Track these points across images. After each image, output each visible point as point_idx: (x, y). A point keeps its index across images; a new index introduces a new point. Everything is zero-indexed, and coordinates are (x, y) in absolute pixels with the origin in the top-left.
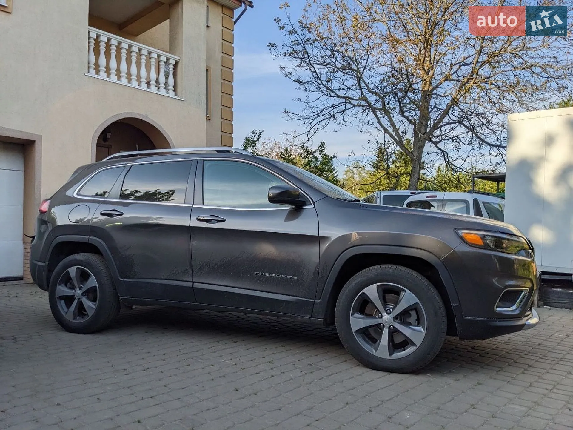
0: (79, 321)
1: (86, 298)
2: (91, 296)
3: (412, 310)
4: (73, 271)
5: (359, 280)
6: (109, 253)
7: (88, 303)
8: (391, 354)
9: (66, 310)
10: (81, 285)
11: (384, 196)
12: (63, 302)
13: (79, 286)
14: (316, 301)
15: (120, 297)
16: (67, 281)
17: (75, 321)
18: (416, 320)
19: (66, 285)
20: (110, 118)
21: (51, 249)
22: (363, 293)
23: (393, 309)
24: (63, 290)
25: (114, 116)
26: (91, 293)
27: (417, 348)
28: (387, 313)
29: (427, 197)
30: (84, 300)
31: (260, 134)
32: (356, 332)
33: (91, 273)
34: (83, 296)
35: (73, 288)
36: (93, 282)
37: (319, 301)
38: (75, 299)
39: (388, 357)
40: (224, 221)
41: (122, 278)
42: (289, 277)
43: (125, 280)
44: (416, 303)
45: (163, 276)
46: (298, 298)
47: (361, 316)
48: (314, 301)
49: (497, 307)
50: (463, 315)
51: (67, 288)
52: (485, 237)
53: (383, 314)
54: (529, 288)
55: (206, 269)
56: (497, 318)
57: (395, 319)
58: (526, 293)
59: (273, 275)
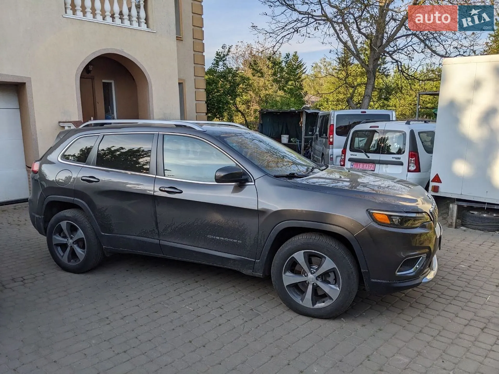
0: (73, 264)
1: (77, 246)
2: (81, 244)
3: (331, 272)
4: (64, 224)
5: (290, 246)
6: (91, 213)
7: (79, 251)
8: (314, 304)
9: (62, 254)
10: (72, 236)
11: (338, 116)
12: (59, 248)
13: (70, 236)
14: (256, 261)
15: (104, 247)
16: (60, 231)
17: (70, 264)
18: (334, 279)
19: (60, 235)
20: (90, 55)
21: (44, 206)
22: (293, 257)
23: (317, 270)
24: (58, 239)
25: (93, 53)
26: (80, 242)
27: (333, 301)
28: (312, 273)
29: (371, 127)
30: (75, 247)
31: (230, 49)
32: (287, 286)
33: (78, 227)
34: (74, 244)
35: (65, 237)
36: (80, 234)
37: (259, 261)
38: (68, 246)
39: (312, 307)
40: (181, 192)
41: (103, 233)
42: (235, 241)
43: (106, 234)
45: (136, 233)
46: (242, 257)
47: (291, 274)
48: (254, 260)
49: (397, 272)
50: (369, 278)
51: (61, 237)
52: (390, 216)
53: (309, 274)
54: (426, 254)
55: (168, 231)
56: (397, 281)
57: (317, 278)
58: (424, 258)
59: (222, 238)
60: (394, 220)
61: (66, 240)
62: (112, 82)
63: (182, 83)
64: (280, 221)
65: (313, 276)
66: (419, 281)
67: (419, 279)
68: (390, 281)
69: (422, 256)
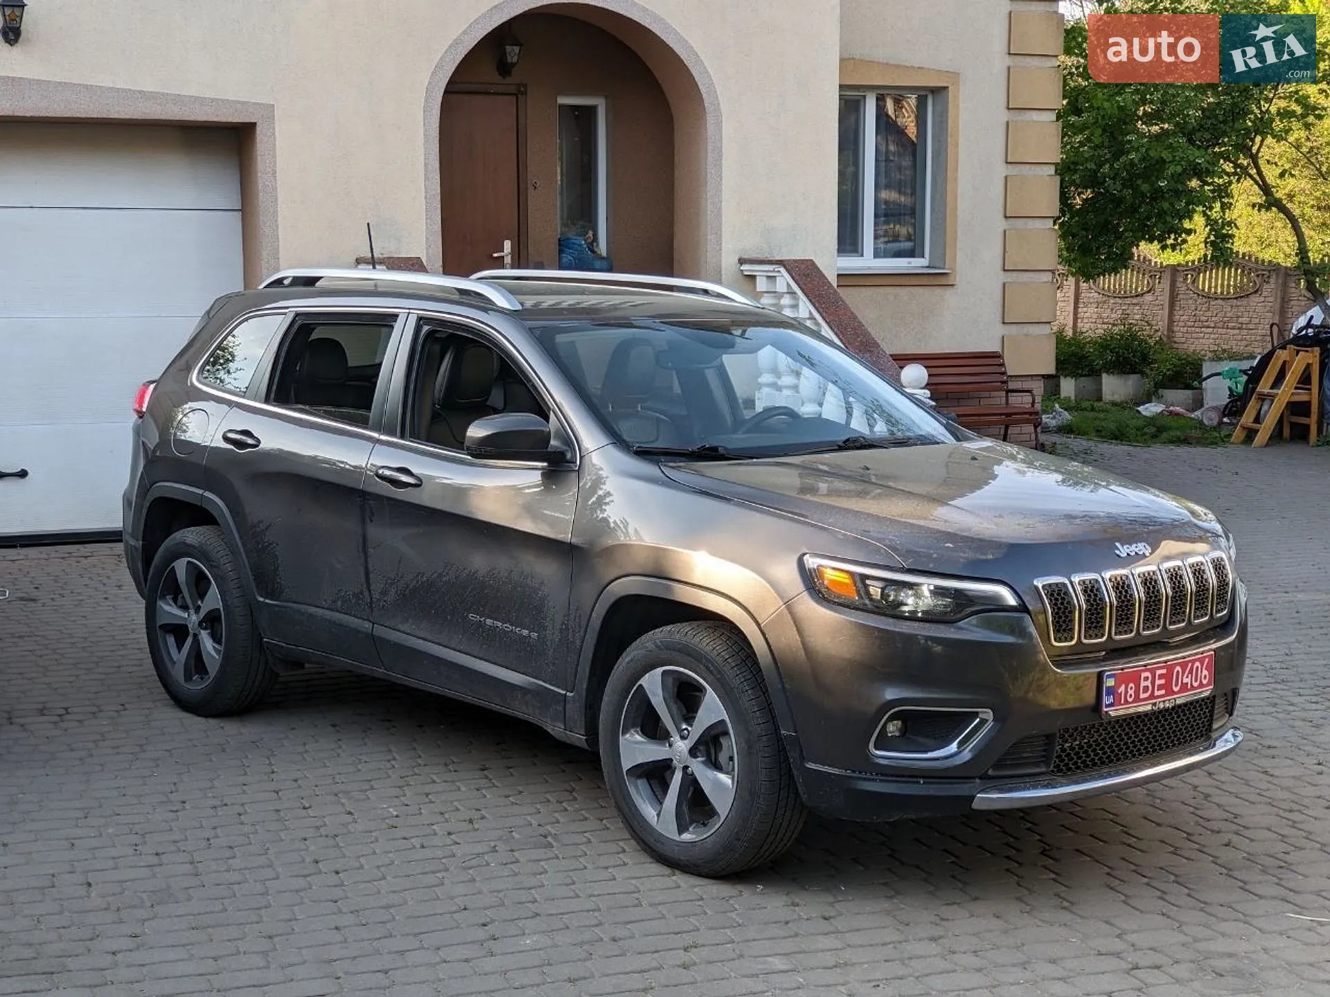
0: (194, 686)
1: (205, 632)
3: (718, 731)
4: (180, 566)
7: (208, 644)
8: (680, 831)
9: (175, 655)
10: (197, 603)
12: (171, 640)
13: (194, 603)
14: (568, 694)
17: (189, 686)
18: (730, 759)
21: (144, 512)
22: (641, 687)
24: (169, 610)
27: (720, 824)
28: (683, 738)
30: (203, 635)
32: (629, 771)
33: (210, 577)
34: (203, 629)
35: (185, 608)
36: (213, 599)
37: (572, 694)
38: (188, 633)
39: (676, 837)
40: (419, 484)
41: (261, 596)
42: (525, 632)
43: (267, 601)
44: (723, 720)
45: (325, 601)
46: (541, 683)
47: (638, 738)
48: (564, 692)
49: (877, 748)
50: (803, 759)
51: (175, 606)
52: (864, 577)
53: (676, 738)
54: (992, 710)
55: (391, 597)
56: (877, 774)
57: (693, 752)
58: (987, 721)
59: (499, 624)
60: (871, 590)
61: (186, 615)
62: (600, 103)
63: (947, 88)
64: (612, 577)
65: (683, 746)
66: (961, 789)
67: (966, 786)
68: (854, 772)
69: (977, 713)
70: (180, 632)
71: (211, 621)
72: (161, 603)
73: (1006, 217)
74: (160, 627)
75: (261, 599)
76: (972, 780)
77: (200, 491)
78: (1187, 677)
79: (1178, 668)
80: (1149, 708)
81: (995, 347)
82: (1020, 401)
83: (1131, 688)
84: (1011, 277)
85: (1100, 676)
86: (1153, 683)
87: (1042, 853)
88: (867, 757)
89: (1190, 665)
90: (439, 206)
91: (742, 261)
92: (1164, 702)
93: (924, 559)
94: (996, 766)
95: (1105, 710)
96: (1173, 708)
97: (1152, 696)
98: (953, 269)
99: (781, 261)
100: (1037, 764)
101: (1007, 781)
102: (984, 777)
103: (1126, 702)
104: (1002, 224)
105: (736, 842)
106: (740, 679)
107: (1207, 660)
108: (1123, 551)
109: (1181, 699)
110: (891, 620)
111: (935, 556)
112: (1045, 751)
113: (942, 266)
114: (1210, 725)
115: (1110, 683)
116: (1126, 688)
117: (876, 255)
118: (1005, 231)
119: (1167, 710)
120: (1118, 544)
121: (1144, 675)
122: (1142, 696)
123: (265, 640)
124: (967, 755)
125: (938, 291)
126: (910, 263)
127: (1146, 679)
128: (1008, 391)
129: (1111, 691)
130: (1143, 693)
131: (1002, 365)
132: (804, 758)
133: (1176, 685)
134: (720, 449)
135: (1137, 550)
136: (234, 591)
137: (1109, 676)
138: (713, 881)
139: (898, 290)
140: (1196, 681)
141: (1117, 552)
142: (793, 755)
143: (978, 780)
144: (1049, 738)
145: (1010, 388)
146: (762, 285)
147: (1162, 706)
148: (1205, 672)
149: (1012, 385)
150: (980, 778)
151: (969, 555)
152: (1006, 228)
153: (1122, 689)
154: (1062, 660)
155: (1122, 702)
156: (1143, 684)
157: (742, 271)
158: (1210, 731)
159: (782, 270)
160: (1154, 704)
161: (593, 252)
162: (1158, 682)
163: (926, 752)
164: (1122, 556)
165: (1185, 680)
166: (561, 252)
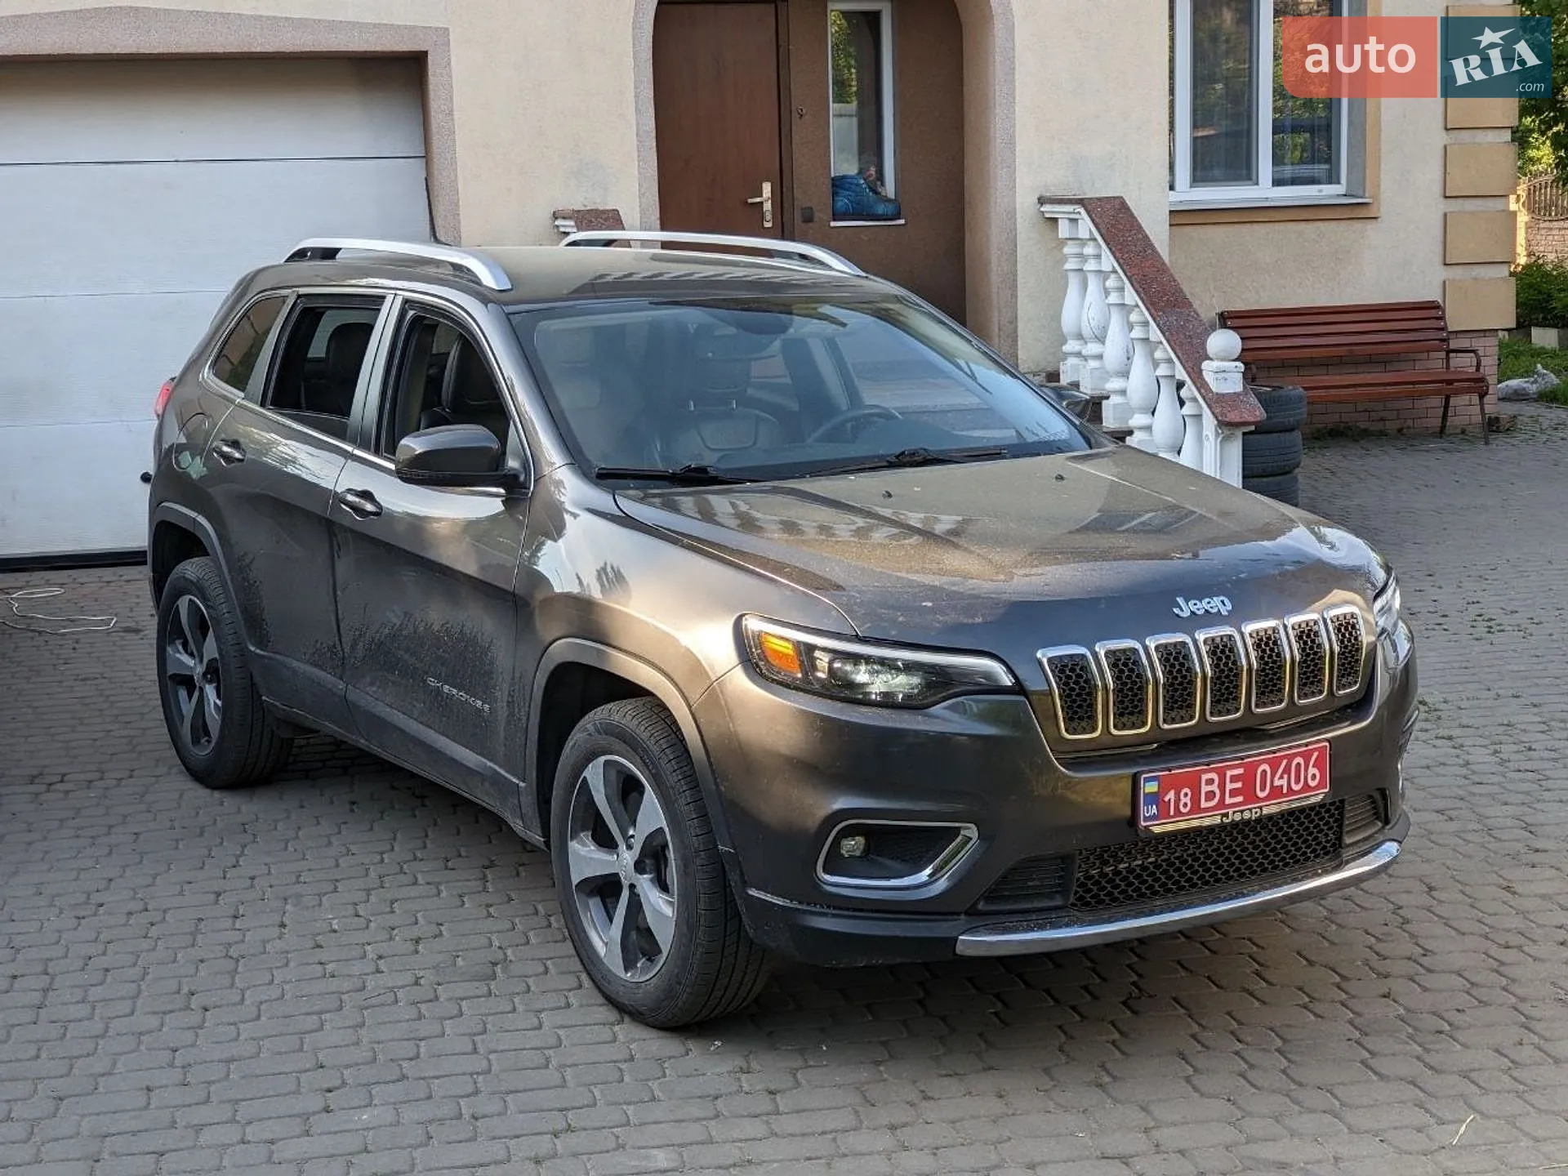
0: (201, 750)
1: (214, 688)
4: (183, 608)
7: (210, 705)
8: (626, 966)
10: (200, 649)
13: (196, 649)
14: (521, 784)
16: (178, 629)
17: (194, 749)
22: (584, 782)
27: (664, 962)
28: (629, 846)
30: (208, 691)
32: (578, 885)
33: (208, 619)
34: (206, 681)
36: (211, 648)
37: (525, 785)
38: (194, 685)
39: (622, 976)
40: (379, 513)
41: (253, 645)
43: (257, 651)
44: (662, 828)
45: (304, 654)
46: (496, 767)
48: (517, 782)
49: (826, 871)
50: (745, 884)
51: (185, 655)
52: (811, 648)
53: (622, 847)
54: (975, 824)
55: (360, 651)
56: (828, 907)
57: (639, 867)
58: (971, 839)
59: (455, 691)
60: (818, 664)
61: (192, 664)
62: (884, 8)
64: (551, 639)
65: (629, 858)
66: (940, 929)
67: (945, 925)
68: (800, 903)
69: (959, 829)
70: (188, 682)
71: (213, 672)
72: (169, 650)
73: (1446, 129)
74: (170, 676)
75: (252, 649)
76: (955, 917)
77: (193, 514)
78: (1281, 777)
79: (1265, 767)
80: (1218, 820)
81: (1434, 295)
82: (1463, 363)
83: (1186, 795)
84: (1455, 206)
85: (1135, 779)
86: (1222, 786)
87: (1124, 1003)
88: (816, 885)
89: (1284, 762)
90: (654, 144)
91: (1042, 201)
92: (1242, 812)
93: (885, 624)
94: (990, 896)
95: (1143, 824)
96: (1258, 820)
97: (1222, 804)
98: (1375, 197)
99: (1082, 200)
100: (1050, 896)
101: (1003, 918)
102: (972, 912)
103: (1181, 814)
104: (1442, 138)
105: (678, 987)
106: (677, 775)
107: (1316, 754)
108: (1186, 608)
109: (1271, 809)
110: (839, 705)
111: (901, 619)
112: (1060, 877)
113: (1361, 193)
114: (1340, 839)
115: (1152, 787)
116: (1177, 795)
117: (1277, 182)
118: (1445, 147)
119: (1247, 823)
120: (1180, 600)
121: (1204, 777)
122: (1204, 804)
123: (264, 698)
124: (942, 884)
125: (1357, 225)
126: (1320, 191)
127: (1210, 782)
128: (1449, 352)
129: (1154, 798)
130: (1207, 800)
131: (1442, 318)
132: (745, 882)
133: (1263, 789)
134: (709, 469)
135: (1207, 607)
136: (229, 637)
137: (1147, 780)
138: (661, 1034)
139: (1303, 225)
140: (1297, 781)
141: (1176, 610)
142: (733, 878)
143: (963, 917)
144: (1065, 860)
145: (1452, 347)
146: (1064, 230)
147: (1238, 817)
148: (1312, 770)
149: (1453, 344)
150: (967, 913)
151: (951, 618)
152: (1445, 143)
153: (1171, 795)
154: (1081, 759)
155: (1172, 813)
156: (1205, 789)
157: (1043, 212)
158: (1341, 847)
159: (1082, 211)
160: (1226, 815)
161: (876, 192)
162: (1229, 786)
163: (888, 878)
164: (1181, 614)
165: (1277, 783)
166: (834, 194)
